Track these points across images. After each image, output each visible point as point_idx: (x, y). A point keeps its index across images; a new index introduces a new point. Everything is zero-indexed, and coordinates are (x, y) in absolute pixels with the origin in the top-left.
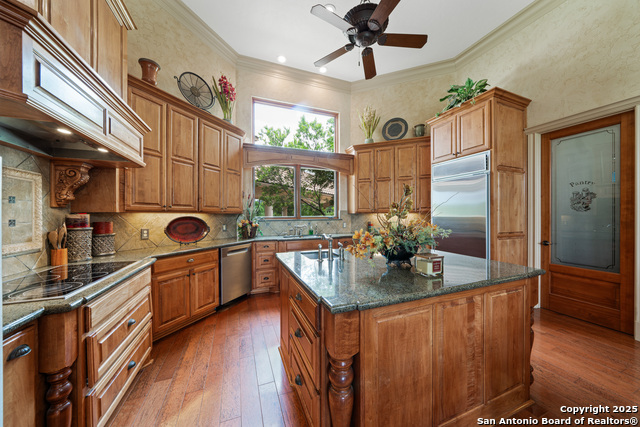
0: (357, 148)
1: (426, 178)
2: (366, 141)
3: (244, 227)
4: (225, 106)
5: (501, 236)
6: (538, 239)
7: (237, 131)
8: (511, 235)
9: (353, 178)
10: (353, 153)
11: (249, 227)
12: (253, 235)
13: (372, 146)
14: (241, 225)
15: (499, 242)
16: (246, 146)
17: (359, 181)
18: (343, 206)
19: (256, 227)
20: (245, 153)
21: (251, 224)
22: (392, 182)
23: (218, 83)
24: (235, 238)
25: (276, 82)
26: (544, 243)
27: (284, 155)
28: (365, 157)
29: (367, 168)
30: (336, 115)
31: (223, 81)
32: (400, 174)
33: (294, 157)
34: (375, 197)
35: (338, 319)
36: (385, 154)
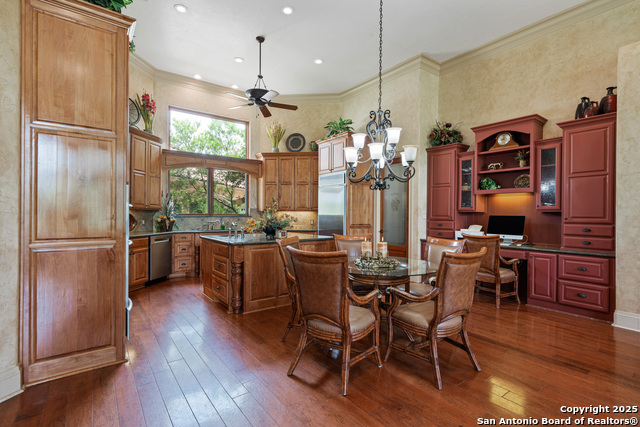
0: (264, 155)
1: (316, 184)
2: (273, 150)
3: (163, 221)
4: (147, 119)
5: (353, 226)
6: (378, 229)
7: (157, 140)
8: (361, 226)
9: (262, 180)
10: (262, 159)
11: (167, 222)
12: (170, 229)
13: (277, 154)
14: (159, 220)
15: (351, 230)
16: (165, 152)
17: (266, 183)
18: (252, 205)
19: (174, 222)
20: (163, 158)
21: (169, 219)
22: (293, 186)
23: (141, 99)
24: (152, 231)
25: (190, 93)
26: (381, 232)
27: (198, 160)
28: (271, 164)
29: (273, 173)
30: (247, 123)
31: (146, 97)
32: (299, 180)
33: (208, 161)
34: (279, 197)
35: (236, 248)
36: (287, 162)
